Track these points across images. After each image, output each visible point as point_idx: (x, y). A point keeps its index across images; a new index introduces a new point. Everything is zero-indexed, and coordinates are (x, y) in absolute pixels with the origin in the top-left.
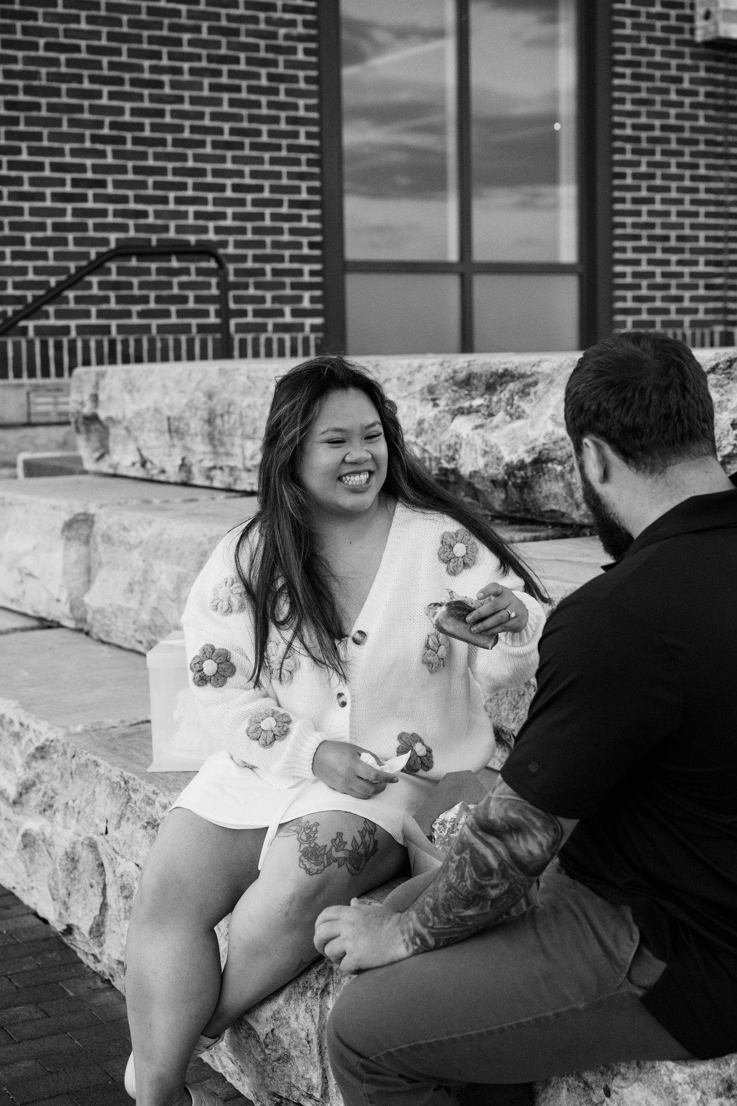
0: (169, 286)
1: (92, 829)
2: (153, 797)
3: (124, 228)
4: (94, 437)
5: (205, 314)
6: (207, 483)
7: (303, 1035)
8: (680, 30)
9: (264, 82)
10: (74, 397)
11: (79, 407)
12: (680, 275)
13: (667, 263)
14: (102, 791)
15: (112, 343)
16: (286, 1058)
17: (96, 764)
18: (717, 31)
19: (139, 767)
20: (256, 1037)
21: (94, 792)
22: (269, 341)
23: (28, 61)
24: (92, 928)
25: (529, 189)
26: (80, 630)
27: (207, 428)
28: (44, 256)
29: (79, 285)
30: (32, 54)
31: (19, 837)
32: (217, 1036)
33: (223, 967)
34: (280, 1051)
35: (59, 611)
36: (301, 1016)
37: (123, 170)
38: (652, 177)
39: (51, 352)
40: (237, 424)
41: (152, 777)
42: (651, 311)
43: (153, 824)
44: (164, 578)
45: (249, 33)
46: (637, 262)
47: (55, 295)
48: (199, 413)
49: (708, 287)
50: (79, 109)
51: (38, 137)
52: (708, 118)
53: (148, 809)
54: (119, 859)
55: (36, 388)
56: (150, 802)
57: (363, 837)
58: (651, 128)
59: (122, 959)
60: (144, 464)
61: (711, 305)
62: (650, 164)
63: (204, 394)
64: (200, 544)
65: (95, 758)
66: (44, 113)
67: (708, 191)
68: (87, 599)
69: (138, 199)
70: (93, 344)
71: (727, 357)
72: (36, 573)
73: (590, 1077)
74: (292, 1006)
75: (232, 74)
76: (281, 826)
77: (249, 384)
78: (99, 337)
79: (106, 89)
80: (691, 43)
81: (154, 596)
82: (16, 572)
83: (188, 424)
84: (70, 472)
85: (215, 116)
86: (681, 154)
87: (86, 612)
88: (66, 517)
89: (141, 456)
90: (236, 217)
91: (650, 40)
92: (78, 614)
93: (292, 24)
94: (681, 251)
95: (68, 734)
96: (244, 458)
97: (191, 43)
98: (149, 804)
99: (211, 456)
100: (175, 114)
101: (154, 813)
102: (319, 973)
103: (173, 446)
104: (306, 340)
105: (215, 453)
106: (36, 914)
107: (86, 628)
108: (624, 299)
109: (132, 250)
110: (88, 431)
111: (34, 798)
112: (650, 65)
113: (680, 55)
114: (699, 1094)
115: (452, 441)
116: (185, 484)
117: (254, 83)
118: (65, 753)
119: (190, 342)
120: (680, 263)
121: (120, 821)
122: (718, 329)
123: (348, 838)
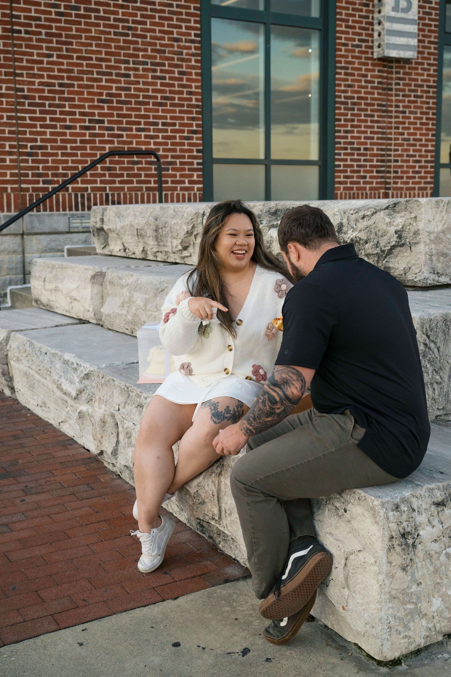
0: (133, 169)
1: (112, 409)
2: (140, 394)
3: (112, 142)
4: (101, 238)
5: (149, 182)
6: (154, 259)
7: (211, 492)
8: (367, 53)
9: (176, 75)
10: (92, 219)
11: (94, 224)
12: (365, 166)
13: (359, 160)
14: (116, 392)
15: (107, 195)
16: (203, 503)
17: (114, 381)
18: (384, 53)
19: (133, 382)
20: (190, 494)
21: (113, 392)
22: (178, 195)
23: (69, 64)
24: (112, 452)
25: (290, 125)
26: (99, 324)
27: (155, 233)
28: (76, 155)
29: (92, 169)
30: (71, 61)
31: (77, 414)
32: (173, 494)
33: (176, 463)
34: (201, 500)
35: (89, 316)
36: (210, 485)
37: (112, 115)
38: (353, 120)
39: (79, 199)
40: (169, 232)
41: (139, 386)
42: (351, 183)
43: (141, 406)
44: (139, 300)
45: (170, 52)
46: (346, 160)
47: (83, 173)
48: (151, 227)
49: (378, 172)
50: (92, 87)
51: (73, 100)
52: (379, 94)
53: (138, 399)
54: (125, 421)
55: (73, 216)
56: (139, 396)
57: (238, 408)
58: (353, 98)
59: (126, 464)
60: (125, 250)
61: (379, 180)
62: (352, 115)
63: (154, 218)
64: (156, 285)
65: (113, 378)
66: (76, 89)
67: (378, 127)
68: (102, 310)
69: (119, 129)
70: (98, 196)
71: (393, 202)
72: (78, 299)
73: (337, 504)
74: (206, 480)
75: (162, 71)
76: (203, 403)
77: (175, 214)
78: (101, 193)
79: (104, 78)
80: (372, 59)
81: (134, 308)
82: (69, 298)
83: (146, 232)
84: (89, 254)
85: (154, 91)
86: (366, 110)
87: (102, 316)
88: (92, 273)
89: (124, 246)
90: (163, 137)
91: (353, 57)
92: (97, 317)
93: (189, 48)
94: (366, 155)
95: (99, 368)
96: (172, 247)
97: (143, 56)
98: (138, 397)
99: (157, 247)
100: (136, 89)
101: (141, 401)
102: (218, 466)
103: (139, 242)
104: (195, 195)
105: (159, 245)
106: (84, 448)
107: (101, 323)
108: (339, 177)
109: (115, 153)
110: (99, 235)
111: (84, 396)
112: (353, 69)
113: (366, 64)
114: (385, 510)
115: (269, 239)
116: (144, 259)
117: (172, 75)
118: (99, 376)
119: (142, 195)
120: (365, 160)
121: (125, 405)
122: (382, 191)
123: (231, 408)
